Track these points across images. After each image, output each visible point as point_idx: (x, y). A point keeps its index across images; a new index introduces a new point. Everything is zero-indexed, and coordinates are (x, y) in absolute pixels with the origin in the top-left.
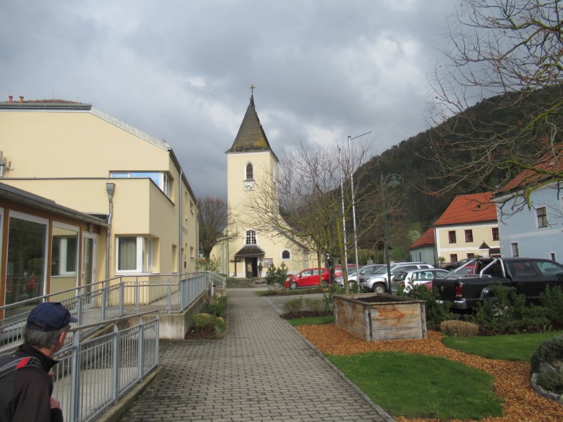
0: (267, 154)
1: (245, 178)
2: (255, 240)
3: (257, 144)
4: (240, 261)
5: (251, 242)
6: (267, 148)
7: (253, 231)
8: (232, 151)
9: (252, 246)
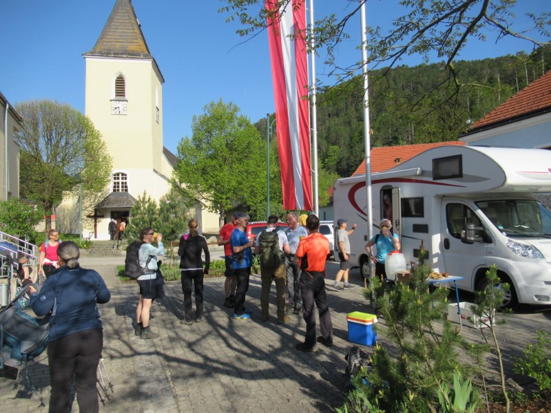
0: (148, 64)
1: (113, 96)
2: (126, 187)
3: (132, 47)
4: (102, 217)
5: (120, 189)
6: (147, 55)
7: (123, 174)
8: (93, 54)
9: (121, 195)
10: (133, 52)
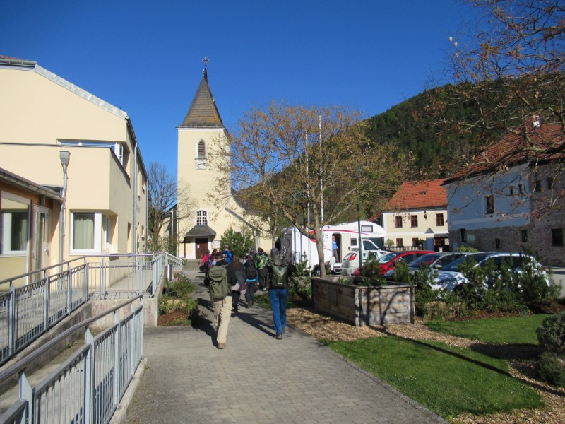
0: (221, 131)
1: (197, 156)
2: (206, 221)
3: (210, 120)
4: (189, 242)
5: (202, 222)
6: (221, 125)
7: (203, 212)
8: (183, 126)
9: (202, 226)
10: (210, 123)
